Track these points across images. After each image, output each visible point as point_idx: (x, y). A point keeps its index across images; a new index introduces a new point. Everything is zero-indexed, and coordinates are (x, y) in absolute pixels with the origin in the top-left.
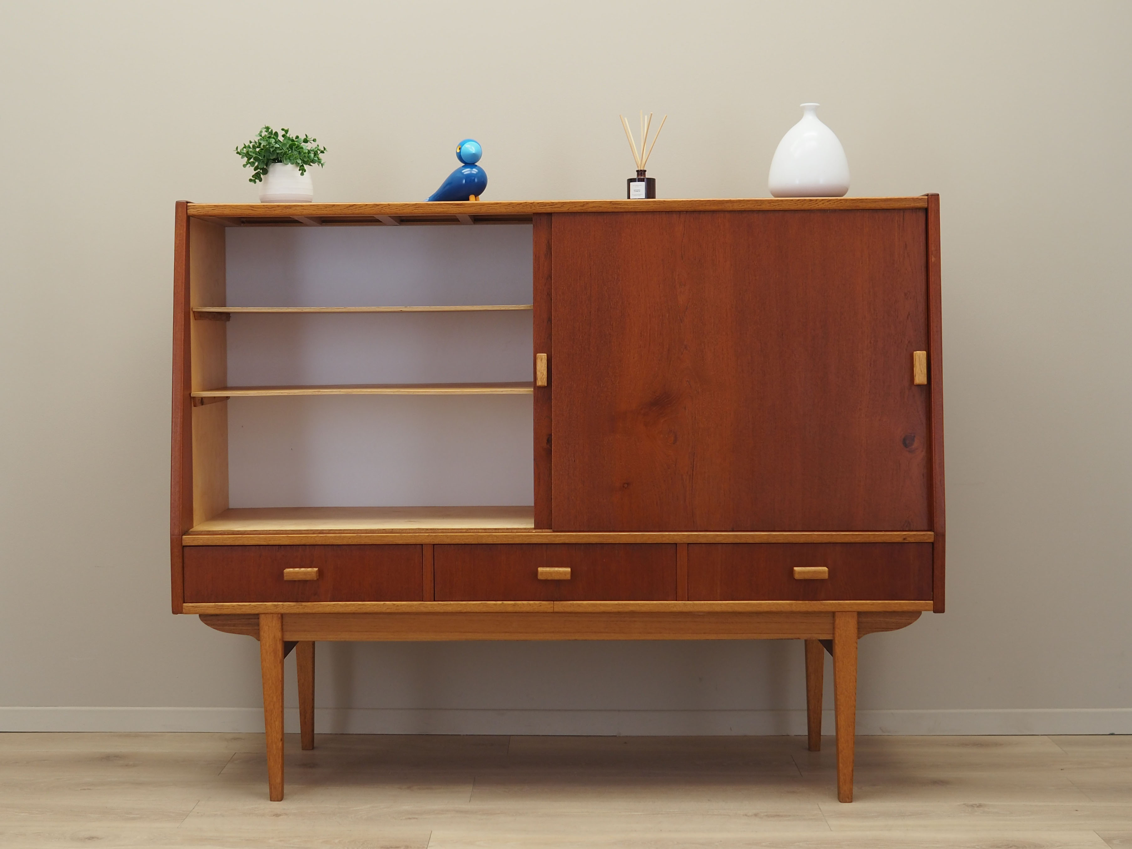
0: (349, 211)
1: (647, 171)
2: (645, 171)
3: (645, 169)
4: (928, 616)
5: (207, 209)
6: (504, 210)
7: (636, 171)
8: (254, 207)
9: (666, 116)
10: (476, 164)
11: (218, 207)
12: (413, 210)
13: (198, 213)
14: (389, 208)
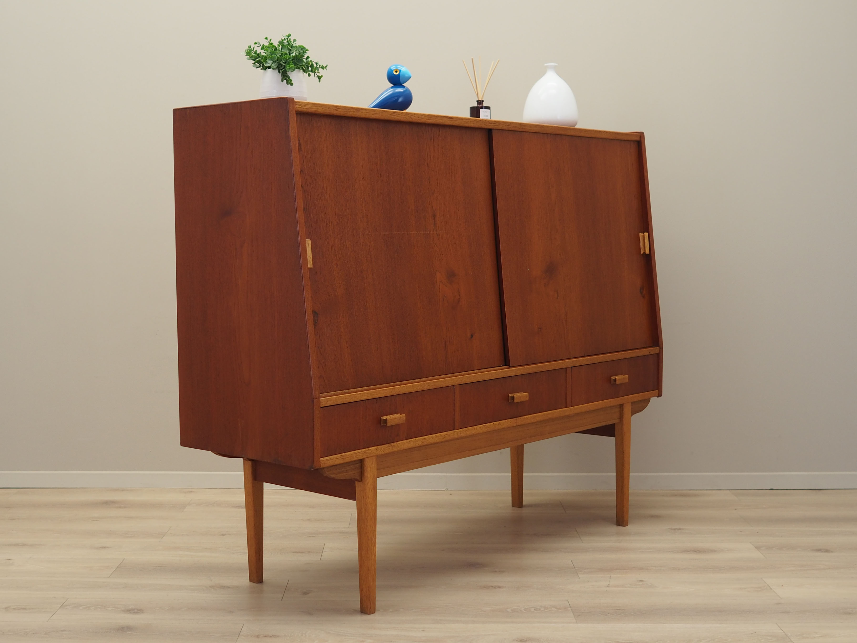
0: (393, 117)
1: (484, 101)
2: (483, 101)
3: (483, 100)
4: (654, 400)
5: (307, 106)
6: (472, 124)
7: (476, 101)
8: (337, 107)
9: (499, 60)
10: (404, 85)
11: (314, 105)
12: (427, 120)
13: (301, 109)
14: (414, 117)
